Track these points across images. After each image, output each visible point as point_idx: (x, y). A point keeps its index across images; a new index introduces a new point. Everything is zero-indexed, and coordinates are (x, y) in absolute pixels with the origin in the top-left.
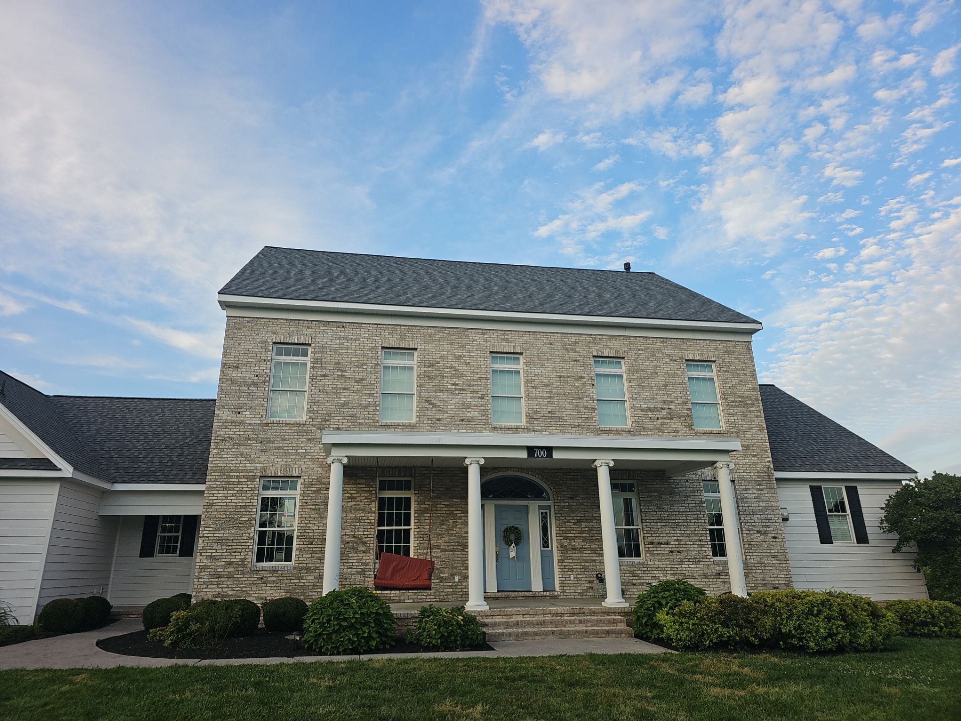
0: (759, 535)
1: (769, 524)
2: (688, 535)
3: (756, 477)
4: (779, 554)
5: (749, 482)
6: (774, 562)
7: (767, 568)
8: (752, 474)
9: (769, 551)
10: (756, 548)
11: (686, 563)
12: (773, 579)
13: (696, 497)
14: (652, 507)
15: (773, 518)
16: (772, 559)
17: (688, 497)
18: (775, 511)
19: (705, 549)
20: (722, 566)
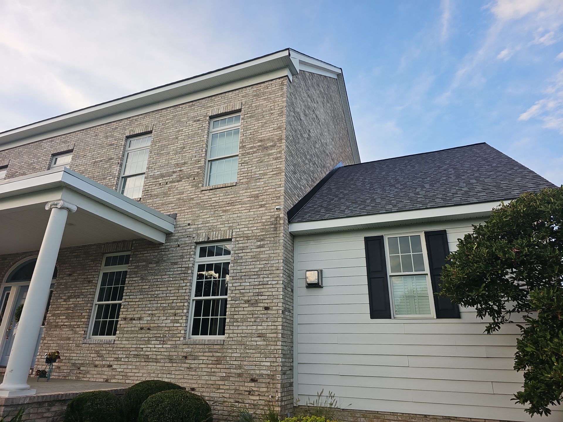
0: (247, 305)
1: (263, 290)
2: (164, 309)
3: (259, 231)
4: (268, 331)
5: (248, 238)
6: (258, 343)
7: (247, 351)
8: (255, 228)
9: (255, 327)
10: (239, 324)
11: (153, 342)
12: (253, 367)
13: (184, 263)
14: (136, 279)
15: (269, 283)
16: (257, 339)
17: (176, 263)
18: (275, 272)
19: (178, 325)
20: (192, 347)
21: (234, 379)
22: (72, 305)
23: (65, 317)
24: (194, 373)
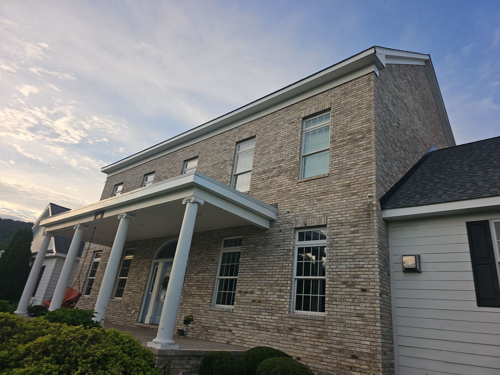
0: (344, 286)
1: (359, 273)
3: (352, 217)
4: (367, 312)
5: (342, 224)
6: (358, 322)
7: (347, 329)
8: (349, 215)
9: (353, 307)
10: (338, 303)
11: (263, 314)
12: (354, 345)
13: (285, 246)
14: (247, 258)
15: (365, 266)
16: (356, 318)
17: (279, 246)
18: (370, 256)
19: (283, 300)
20: (296, 320)
21: (336, 354)
22: (201, 279)
23: (196, 288)
24: (299, 344)
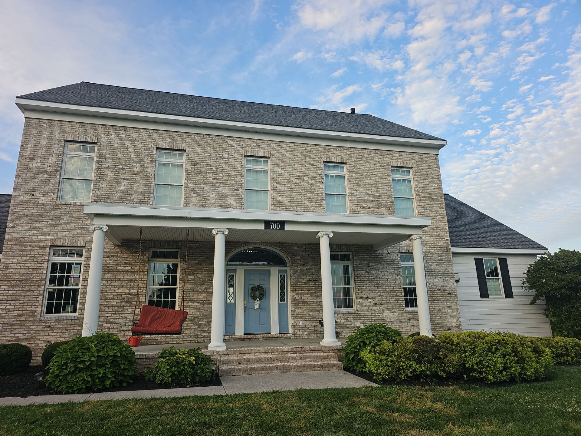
0: (439, 292)
1: (446, 284)
2: (388, 292)
3: (438, 250)
5: (433, 254)
6: (448, 311)
7: (444, 315)
8: (436, 249)
9: (445, 303)
10: (436, 301)
11: (386, 312)
14: (363, 272)
15: (449, 280)
16: (447, 309)
17: (389, 264)
18: (451, 275)
19: (400, 302)
20: (412, 314)
24: (416, 328)
